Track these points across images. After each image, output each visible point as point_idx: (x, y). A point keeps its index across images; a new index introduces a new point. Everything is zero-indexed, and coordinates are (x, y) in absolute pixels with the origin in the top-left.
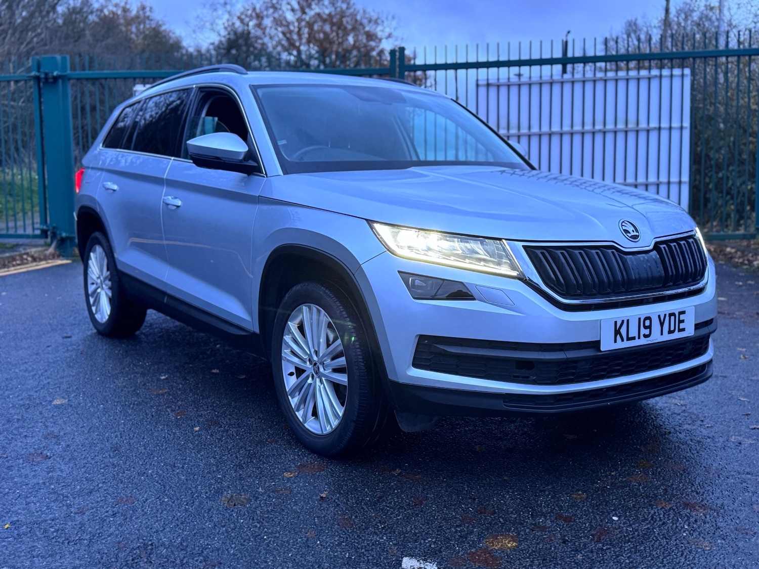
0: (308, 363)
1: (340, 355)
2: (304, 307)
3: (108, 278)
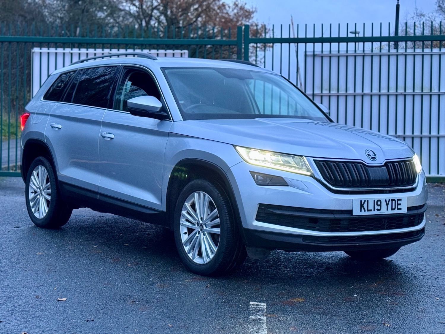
0: (196, 225)
1: (217, 217)
2: (195, 194)
3: (47, 188)
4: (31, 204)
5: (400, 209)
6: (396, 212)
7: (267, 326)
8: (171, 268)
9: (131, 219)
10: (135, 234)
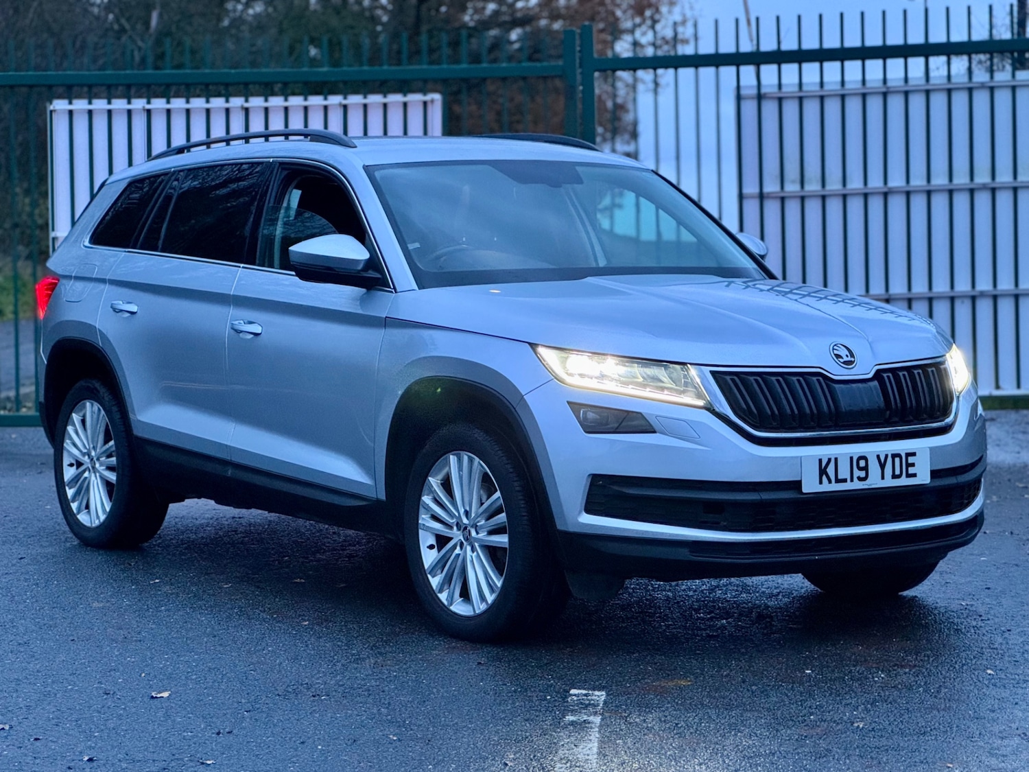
0: (455, 528)
1: (499, 511)
2: (451, 456)
3: (109, 452)
4: (70, 492)
5: (914, 475)
6: (904, 481)
7: (600, 732)
8: (400, 628)
9: (308, 522)
10: (318, 556)
